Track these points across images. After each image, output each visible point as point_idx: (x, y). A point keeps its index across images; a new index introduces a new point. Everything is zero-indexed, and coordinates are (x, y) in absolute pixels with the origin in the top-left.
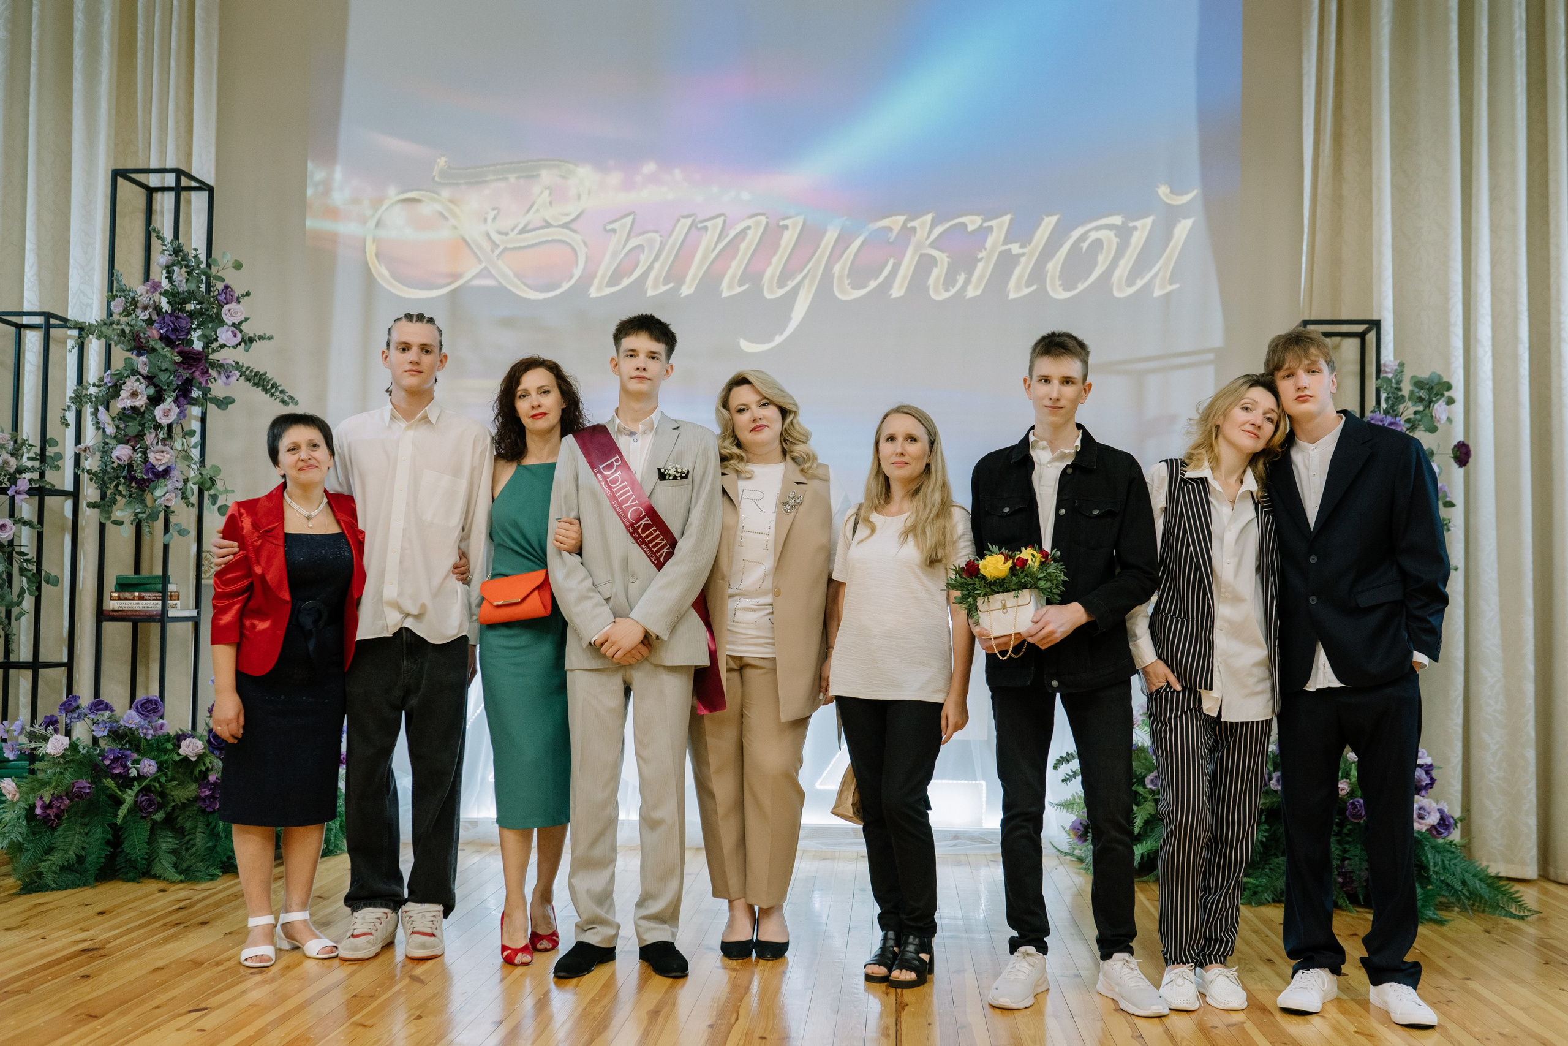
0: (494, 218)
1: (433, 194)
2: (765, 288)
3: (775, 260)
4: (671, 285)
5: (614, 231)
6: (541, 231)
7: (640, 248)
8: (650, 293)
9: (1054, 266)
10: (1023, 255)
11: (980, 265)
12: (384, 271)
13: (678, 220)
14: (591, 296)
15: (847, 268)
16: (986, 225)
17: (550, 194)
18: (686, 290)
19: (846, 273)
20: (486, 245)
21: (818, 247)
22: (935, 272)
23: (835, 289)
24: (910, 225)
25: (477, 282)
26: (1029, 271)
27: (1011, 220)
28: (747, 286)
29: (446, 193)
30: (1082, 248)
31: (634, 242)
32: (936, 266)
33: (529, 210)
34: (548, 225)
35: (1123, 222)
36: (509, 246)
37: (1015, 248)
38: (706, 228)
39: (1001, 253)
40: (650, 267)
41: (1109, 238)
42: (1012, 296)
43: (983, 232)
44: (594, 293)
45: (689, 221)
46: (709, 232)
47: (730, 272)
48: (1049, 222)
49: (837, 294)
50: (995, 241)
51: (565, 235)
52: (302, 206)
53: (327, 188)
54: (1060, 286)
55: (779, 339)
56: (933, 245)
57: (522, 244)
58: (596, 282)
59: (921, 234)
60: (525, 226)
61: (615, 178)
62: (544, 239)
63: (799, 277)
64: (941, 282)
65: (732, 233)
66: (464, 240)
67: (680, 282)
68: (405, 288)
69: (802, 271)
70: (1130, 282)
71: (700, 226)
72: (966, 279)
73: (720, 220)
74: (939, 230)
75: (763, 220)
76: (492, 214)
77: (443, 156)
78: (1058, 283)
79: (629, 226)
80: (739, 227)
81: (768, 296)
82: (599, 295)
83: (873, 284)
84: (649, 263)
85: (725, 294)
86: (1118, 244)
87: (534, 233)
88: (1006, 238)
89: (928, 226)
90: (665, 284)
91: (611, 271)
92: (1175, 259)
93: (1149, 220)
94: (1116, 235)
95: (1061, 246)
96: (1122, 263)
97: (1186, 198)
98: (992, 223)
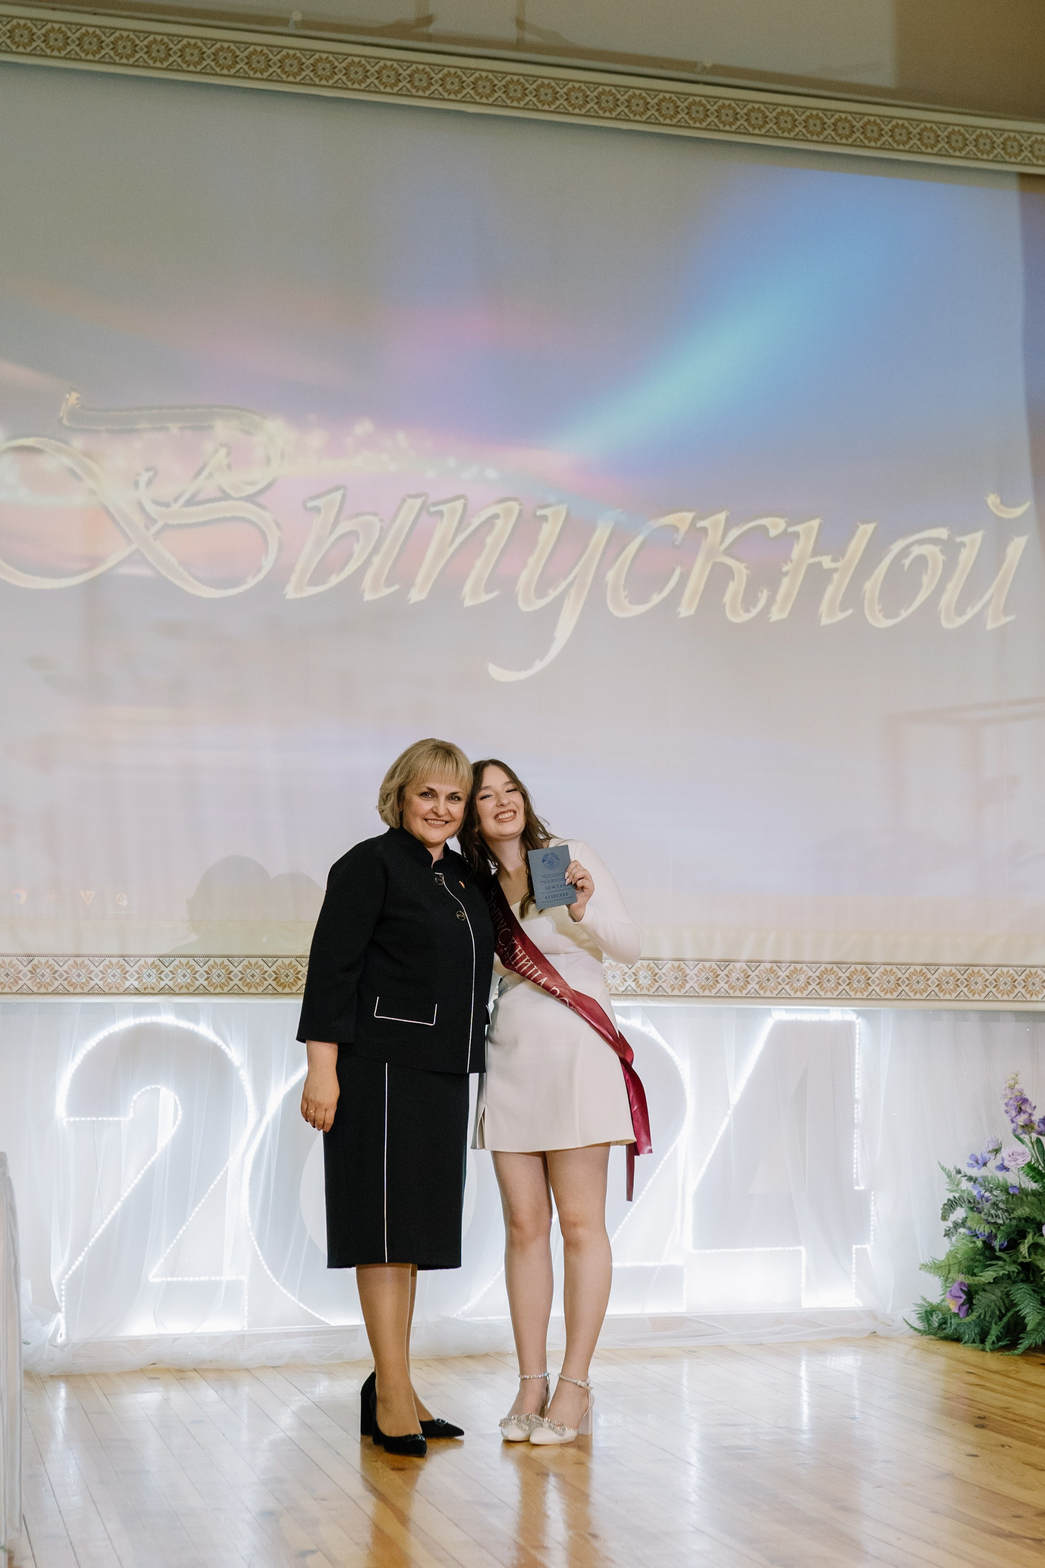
0: (149, 483)
1: (59, 444)
2: (520, 597)
3: (531, 560)
4: (396, 587)
6: (216, 504)
7: (353, 534)
8: (368, 597)
9: (872, 586)
10: (836, 570)
11: (786, 581)
13: (404, 501)
14: (288, 597)
15: (624, 577)
16: (791, 530)
17: (228, 454)
18: (416, 596)
19: (622, 582)
20: (138, 518)
21: (587, 546)
22: (732, 587)
23: (609, 602)
24: (701, 524)
25: (126, 570)
26: (843, 589)
27: (820, 525)
28: (496, 593)
29: (78, 443)
30: (903, 565)
31: (344, 527)
32: (733, 579)
33: (198, 473)
34: (226, 497)
35: (949, 536)
36: (171, 522)
37: (827, 562)
38: (440, 514)
39: (810, 567)
40: (368, 562)
41: (935, 555)
42: (825, 621)
43: (788, 539)
44: (291, 593)
45: (418, 502)
46: (445, 519)
47: (474, 574)
48: (866, 530)
49: (611, 608)
50: (802, 550)
51: (249, 510)
54: (880, 611)
55: (539, 666)
56: (728, 552)
57: (190, 521)
58: (294, 578)
59: (713, 537)
60: (194, 495)
61: (317, 438)
62: (221, 515)
63: (564, 585)
64: (740, 600)
65: (476, 522)
66: (106, 510)
67: (408, 584)
68: (19, 574)
69: (566, 578)
70: (960, 611)
71: (432, 509)
72: (769, 596)
73: (459, 504)
74: (734, 533)
75: (515, 506)
76: (145, 477)
77: (75, 390)
78: (877, 608)
79: (338, 504)
80: (485, 515)
81: (524, 608)
82: (299, 596)
83: (656, 599)
84: (365, 557)
85: (468, 603)
86: (944, 563)
87: (206, 506)
88: (814, 548)
89: (722, 527)
90: (388, 584)
91: (314, 565)
92: (1008, 585)
93: (978, 536)
94: (942, 552)
95: (880, 562)
96: (950, 586)
97: (1019, 511)
98: (798, 528)
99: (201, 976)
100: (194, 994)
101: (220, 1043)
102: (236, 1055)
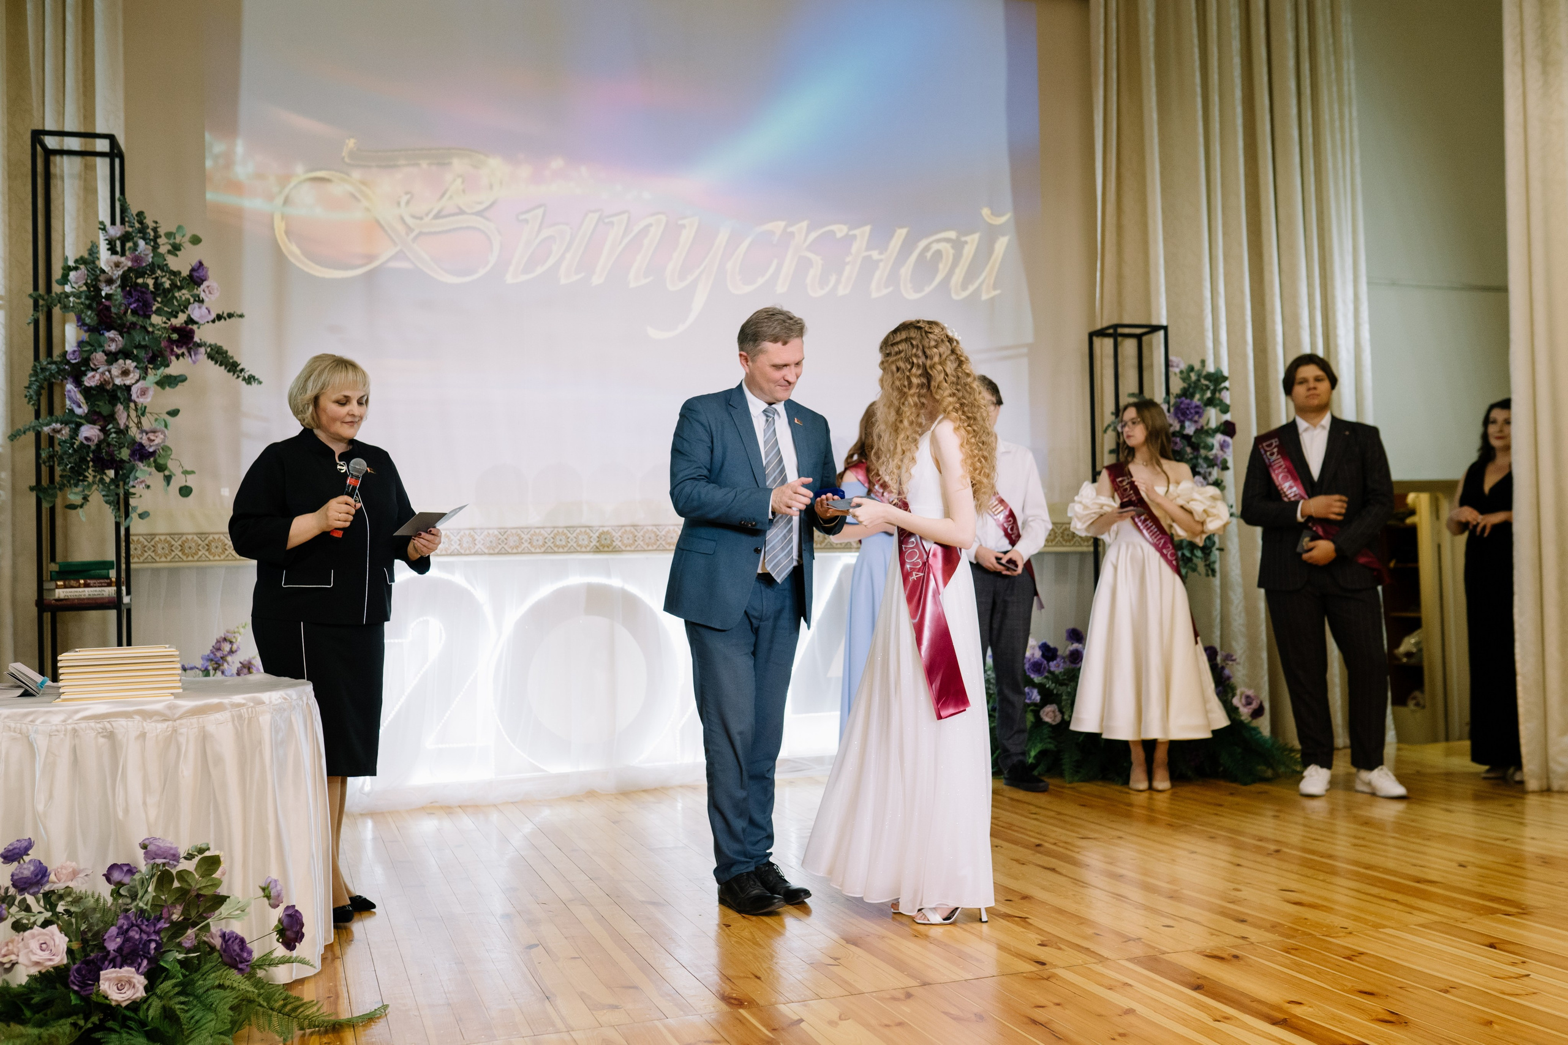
0: (408, 203)
1: (343, 175)
2: (667, 281)
3: (675, 255)
4: (582, 275)
5: (526, 221)
6: (456, 218)
7: (552, 238)
8: (563, 281)
9: (906, 270)
10: (881, 260)
11: (848, 268)
12: (294, 249)
13: (586, 215)
14: (507, 282)
15: (738, 266)
16: (851, 233)
17: (463, 182)
19: (737, 269)
20: (400, 228)
22: (812, 272)
24: (790, 229)
25: (392, 264)
26: (886, 274)
27: (870, 230)
28: (651, 278)
29: (356, 175)
30: (926, 258)
31: (545, 233)
32: (812, 267)
33: (442, 196)
34: (462, 212)
35: (956, 236)
36: (424, 230)
37: (875, 254)
38: (612, 223)
39: (864, 258)
40: (562, 257)
41: (947, 248)
42: (874, 295)
43: (849, 239)
44: (509, 279)
45: (596, 216)
46: (615, 227)
47: (635, 265)
48: (901, 233)
50: (859, 246)
51: (478, 222)
52: (202, 178)
53: (228, 161)
54: (912, 287)
55: (682, 328)
56: (809, 248)
57: (436, 230)
58: (511, 269)
59: (798, 239)
60: (439, 212)
61: (525, 171)
62: (459, 225)
63: (697, 272)
64: (817, 280)
65: (636, 229)
66: (378, 222)
67: (590, 272)
68: (318, 267)
69: (698, 267)
70: (964, 286)
71: (607, 220)
72: (836, 279)
74: (813, 235)
75: (663, 218)
76: (405, 198)
77: (352, 137)
78: (909, 286)
79: (540, 217)
80: (642, 224)
81: (670, 288)
82: (515, 282)
83: (761, 281)
84: (560, 254)
85: (632, 285)
86: (954, 255)
87: (448, 219)
88: (866, 246)
89: (804, 232)
90: (576, 273)
91: (525, 259)
92: (996, 269)
93: (976, 237)
94: (953, 247)
95: (911, 253)
96: (957, 270)
97: (1003, 219)
98: (856, 232)
99: (455, 542)
100: (451, 555)
101: (469, 587)
102: (481, 595)
